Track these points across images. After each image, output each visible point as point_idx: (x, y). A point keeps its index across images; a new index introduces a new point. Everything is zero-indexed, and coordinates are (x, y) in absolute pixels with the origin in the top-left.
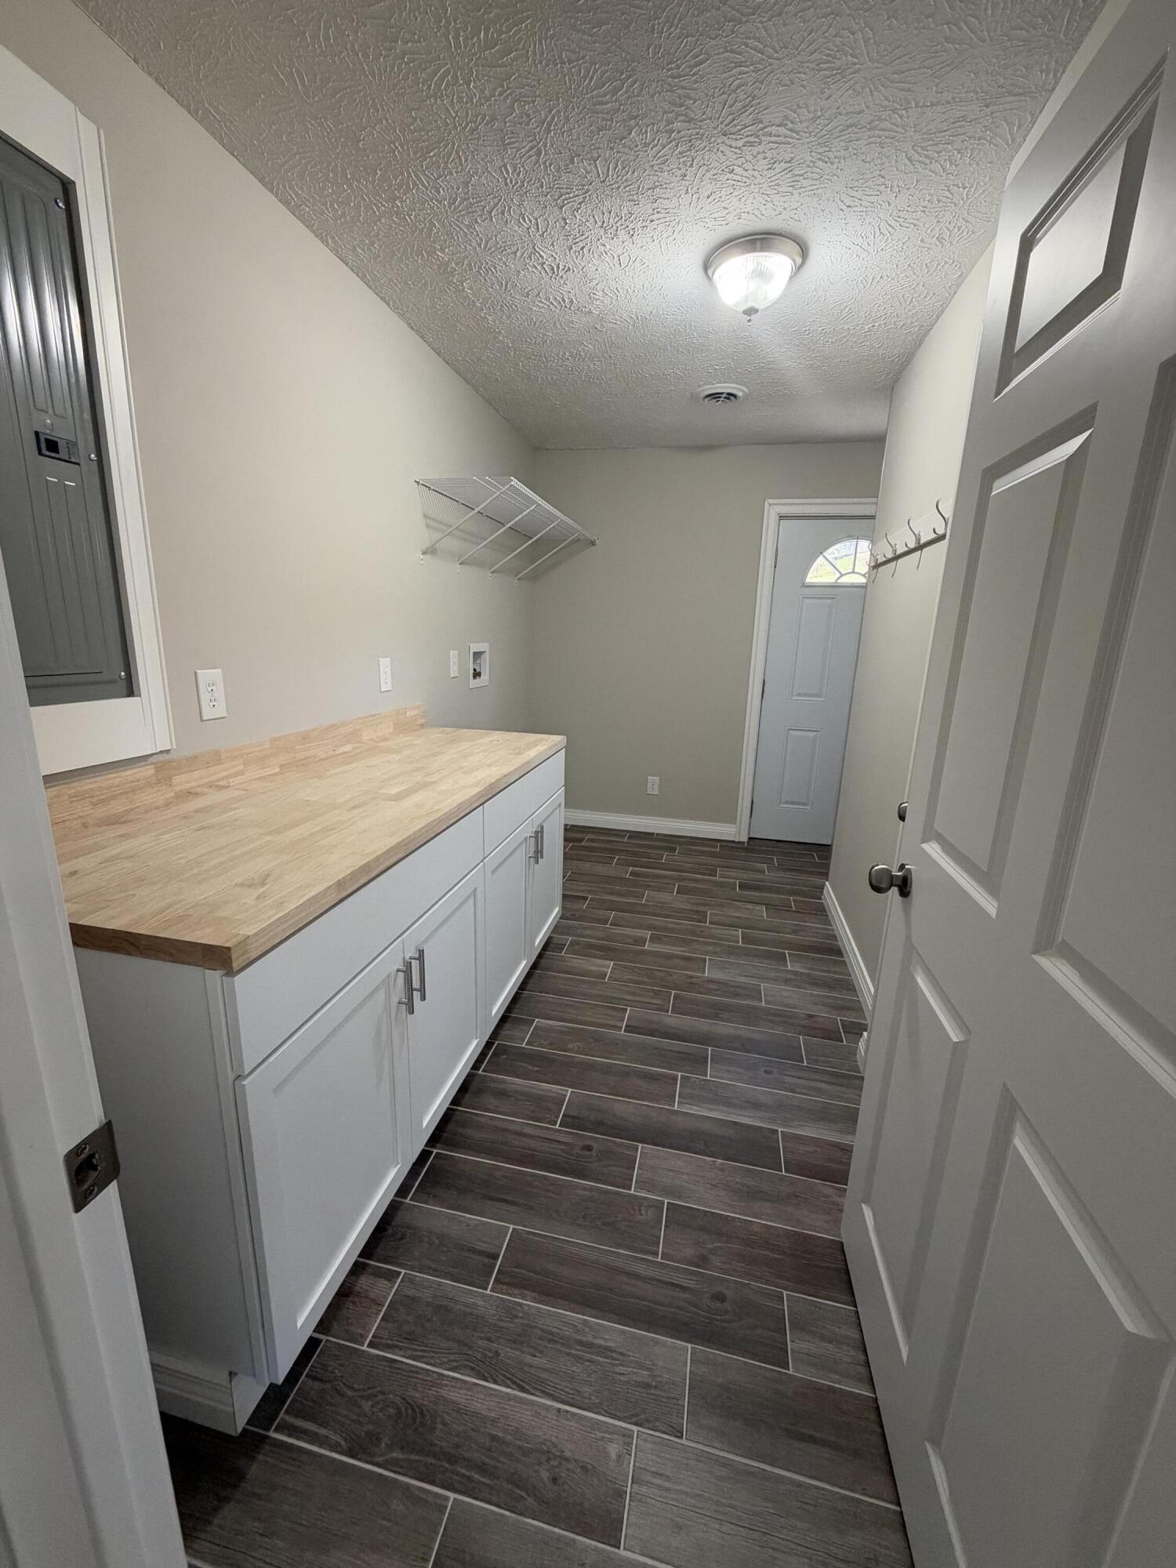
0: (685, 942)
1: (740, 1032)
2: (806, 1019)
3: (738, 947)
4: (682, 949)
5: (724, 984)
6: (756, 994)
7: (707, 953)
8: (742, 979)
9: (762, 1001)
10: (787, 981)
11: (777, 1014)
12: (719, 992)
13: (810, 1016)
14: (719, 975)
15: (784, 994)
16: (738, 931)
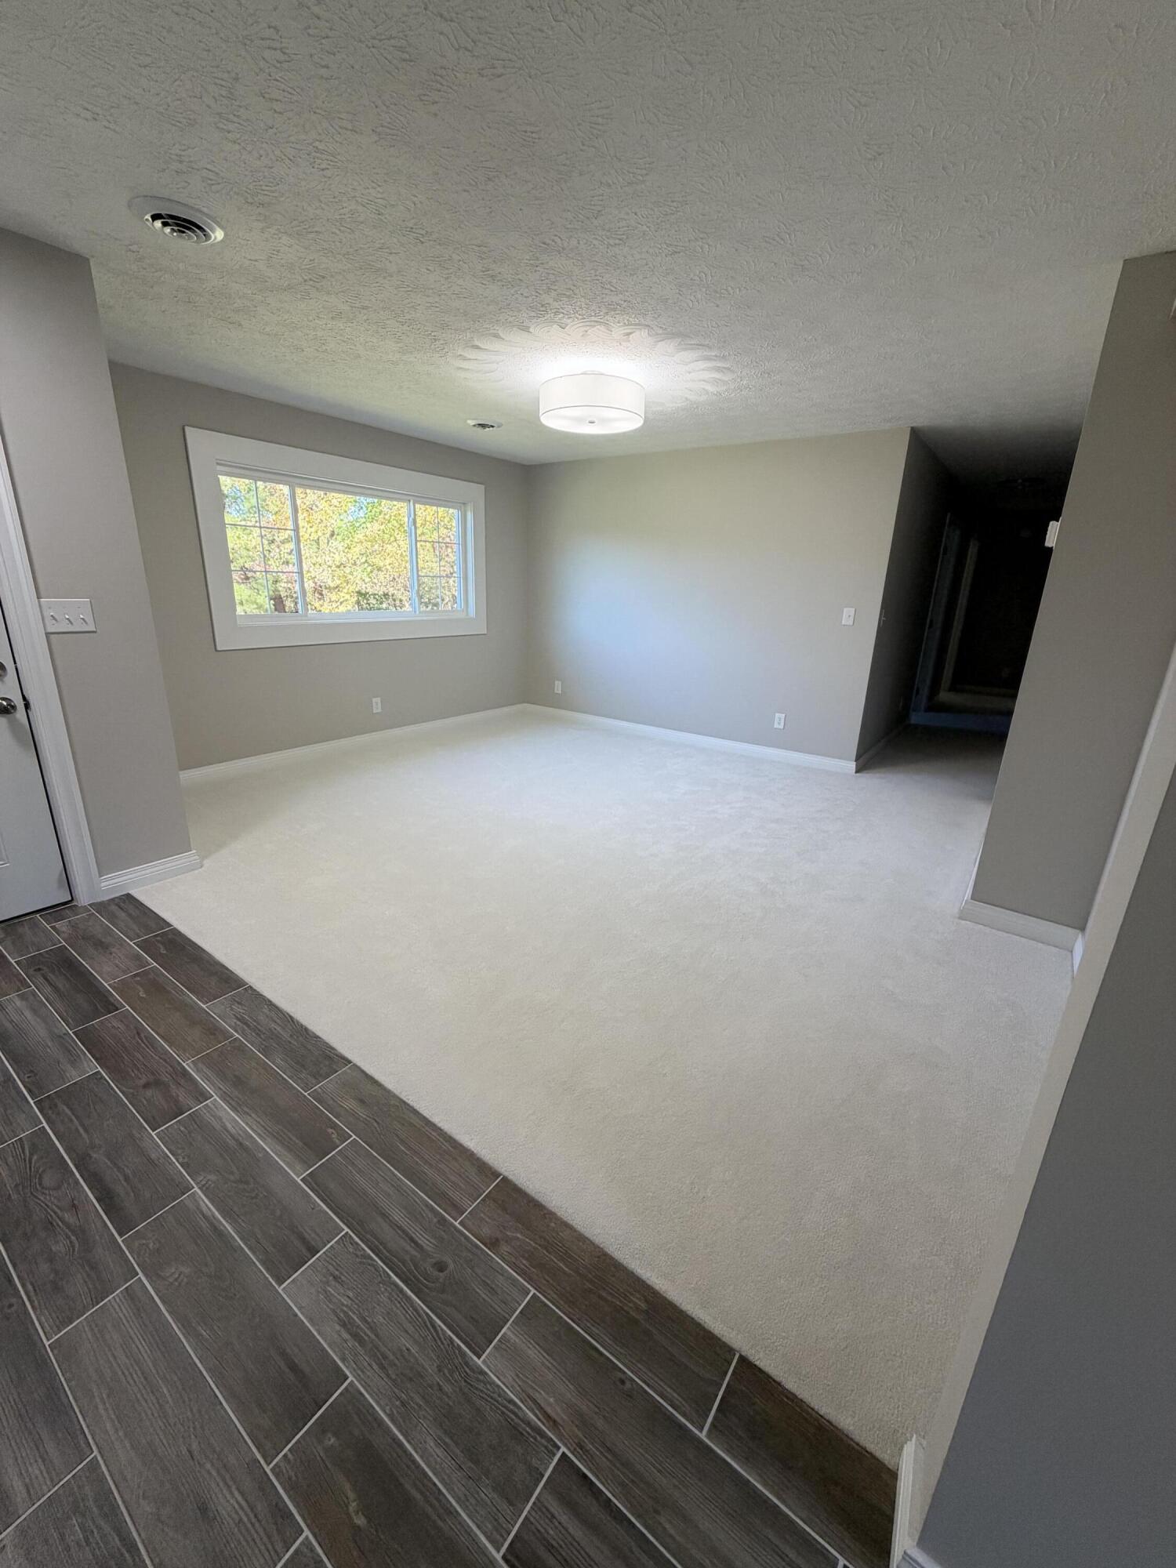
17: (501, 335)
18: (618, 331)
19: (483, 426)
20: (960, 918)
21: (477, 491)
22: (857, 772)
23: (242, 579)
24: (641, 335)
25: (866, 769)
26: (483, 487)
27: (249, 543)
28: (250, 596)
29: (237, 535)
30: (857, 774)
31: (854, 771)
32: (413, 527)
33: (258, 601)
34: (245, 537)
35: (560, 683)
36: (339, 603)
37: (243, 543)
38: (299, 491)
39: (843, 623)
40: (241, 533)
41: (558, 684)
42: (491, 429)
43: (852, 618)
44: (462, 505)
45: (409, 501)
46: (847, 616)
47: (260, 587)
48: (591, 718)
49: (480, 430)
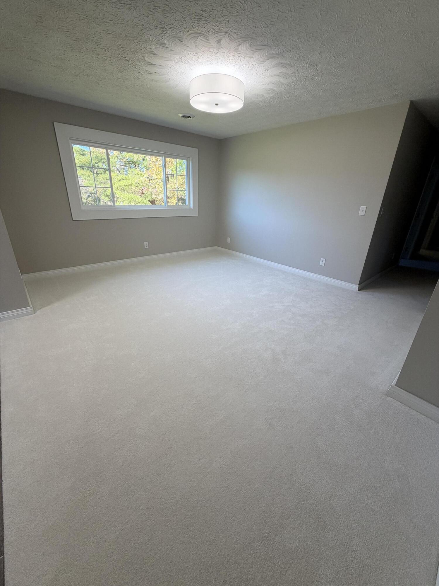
17: (155, 51)
18: (213, 41)
19: (185, 117)
20: (387, 395)
21: (194, 151)
22: (358, 291)
23: (142, 194)
24: (225, 41)
25: (364, 289)
26: (197, 149)
27: (142, 180)
28: (142, 200)
29: (139, 177)
30: (359, 291)
31: (357, 290)
32: (164, 168)
33: (145, 202)
34: (141, 178)
35: (229, 238)
36: (171, 203)
37: (140, 180)
38: (109, 151)
39: (359, 214)
40: (140, 176)
41: (229, 239)
42: (190, 118)
43: (364, 211)
44: (187, 158)
45: (163, 156)
46: (362, 210)
47: (146, 197)
48: (243, 255)
49: (184, 118)
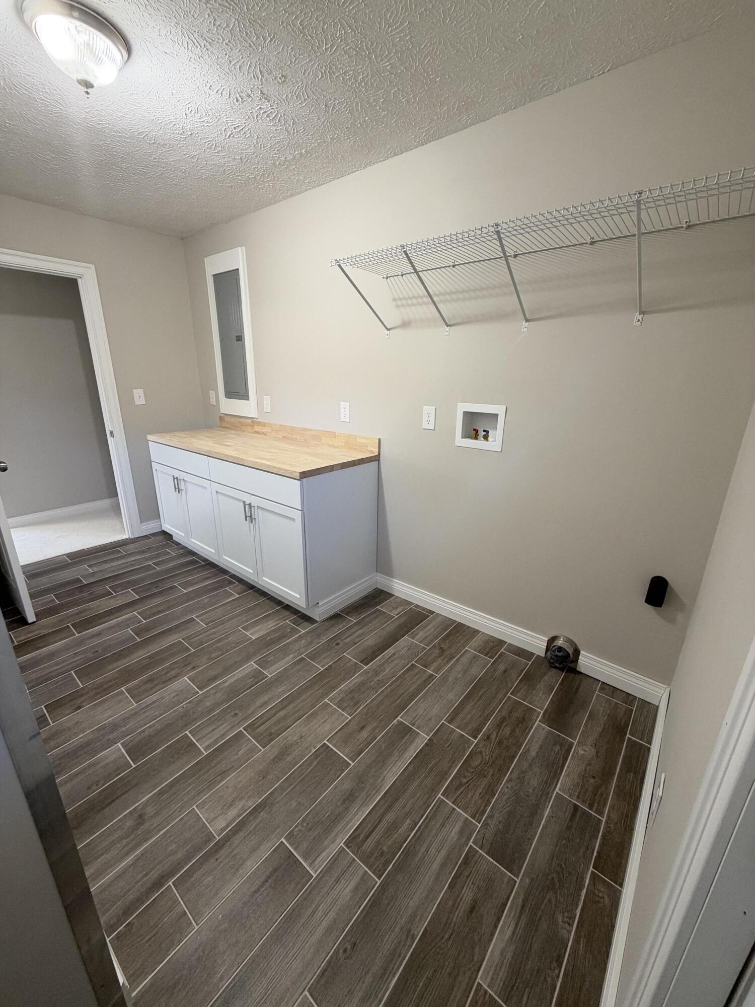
0: (233, 691)
1: (127, 660)
2: (82, 702)
3: (186, 726)
4: (227, 684)
5: (166, 682)
6: (136, 694)
7: (205, 696)
8: (154, 697)
9: (126, 690)
10: (114, 726)
11: (106, 691)
12: (164, 672)
13: (79, 708)
14: (175, 685)
15: (110, 712)
16: (206, 749)
